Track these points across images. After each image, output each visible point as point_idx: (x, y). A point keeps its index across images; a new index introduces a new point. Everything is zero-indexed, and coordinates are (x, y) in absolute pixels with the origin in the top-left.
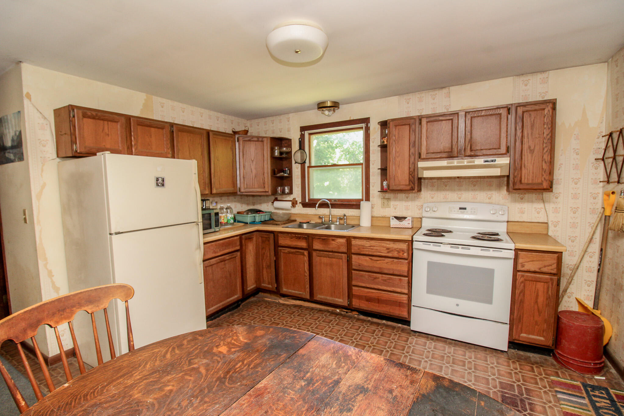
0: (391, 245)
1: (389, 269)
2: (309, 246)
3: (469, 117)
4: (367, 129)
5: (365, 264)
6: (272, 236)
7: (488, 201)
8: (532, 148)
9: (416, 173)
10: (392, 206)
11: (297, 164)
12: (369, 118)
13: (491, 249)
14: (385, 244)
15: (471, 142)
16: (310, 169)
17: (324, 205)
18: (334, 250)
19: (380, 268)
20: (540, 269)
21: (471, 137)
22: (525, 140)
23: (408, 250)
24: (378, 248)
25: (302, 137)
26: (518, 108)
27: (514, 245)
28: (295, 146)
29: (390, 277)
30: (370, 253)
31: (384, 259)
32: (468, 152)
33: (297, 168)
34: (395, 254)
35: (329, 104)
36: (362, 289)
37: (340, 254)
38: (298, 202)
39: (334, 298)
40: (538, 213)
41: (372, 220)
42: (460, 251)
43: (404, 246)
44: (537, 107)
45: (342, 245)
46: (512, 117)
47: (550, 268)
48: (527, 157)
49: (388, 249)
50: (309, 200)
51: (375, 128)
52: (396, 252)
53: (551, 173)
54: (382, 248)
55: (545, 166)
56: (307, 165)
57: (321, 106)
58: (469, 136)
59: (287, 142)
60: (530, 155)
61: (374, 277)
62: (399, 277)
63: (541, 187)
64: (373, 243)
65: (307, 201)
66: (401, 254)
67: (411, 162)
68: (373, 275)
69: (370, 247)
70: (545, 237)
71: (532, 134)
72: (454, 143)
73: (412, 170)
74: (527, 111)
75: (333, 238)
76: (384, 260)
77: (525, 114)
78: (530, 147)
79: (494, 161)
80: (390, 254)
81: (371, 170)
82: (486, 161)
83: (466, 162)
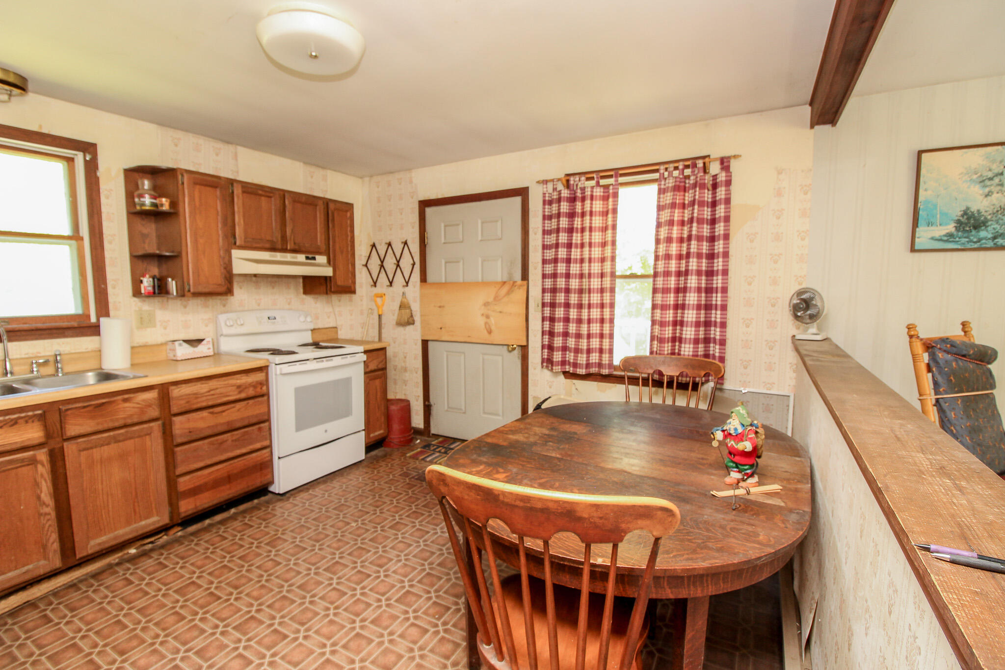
0: (244, 380)
1: (242, 419)
2: (51, 434)
3: (290, 199)
5: (201, 425)
8: (342, 249)
9: (231, 267)
10: (158, 324)
12: (95, 144)
13: (349, 356)
14: (233, 381)
15: (294, 232)
18: (129, 421)
19: (228, 423)
20: (377, 366)
21: (293, 227)
22: (337, 240)
24: (222, 390)
26: (330, 204)
27: (362, 347)
29: (245, 432)
30: (210, 403)
31: (233, 405)
32: (292, 245)
34: (251, 392)
36: (199, 473)
37: (145, 426)
39: (136, 525)
43: (262, 376)
44: (344, 208)
45: (150, 406)
47: (382, 363)
49: (239, 387)
52: (251, 389)
54: (230, 388)
55: (351, 269)
60: (340, 256)
61: (219, 442)
62: (257, 426)
63: (349, 289)
64: (213, 384)
66: (259, 389)
68: (217, 440)
69: (209, 391)
71: (341, 234)
73: (226, 260)
74: (336, 209)
75: (126, 396)
76: (234, 407)
77: (335, 212)
78: (340, 248)
79: (314, 258)
80: (243, 395)
81: (108, 255)
82: (307, 258)
83: (289, 257)
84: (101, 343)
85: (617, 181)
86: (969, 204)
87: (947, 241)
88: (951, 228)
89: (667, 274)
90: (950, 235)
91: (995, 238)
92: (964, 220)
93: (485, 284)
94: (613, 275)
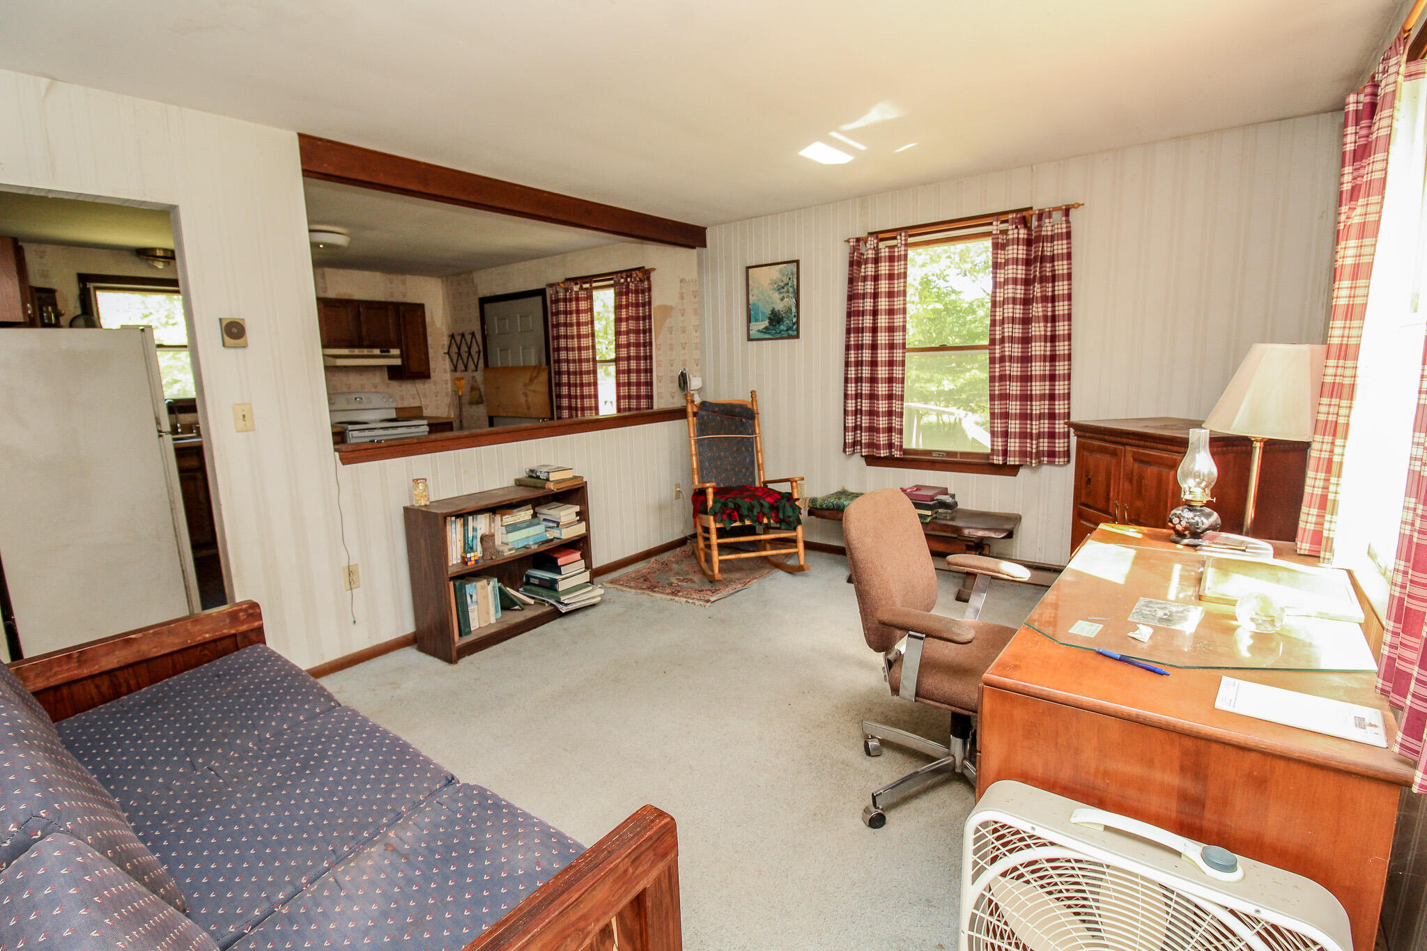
25: (85, 292)
28: (68, 308)
32: (369, 343)
35: (158, 253)
40: (414, 398)
55: (424, 358)
57: (149, 253)
60: (412, 348)
63: (422, 373)
72: (357, 333)
77: (406, 313)
79: (389, 352)
82: (382, 351)
83: (365, 352)
85: (591, 286)
86: (774, 306)
87: (765, 333)
88: (766, 323)
89: (629, 358)
90: (766, 328)
91: (787, 330)
92: (772, 317)
93: (525, 368)
94: (594, 360)
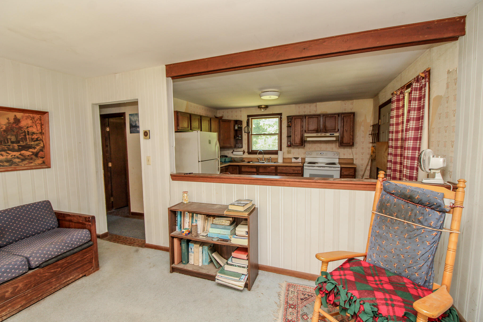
0: (295, 168)
2: (257, 171)
3: (324, 117)
4: (281, 118)
6: (238, 167)
7: (331, 150)
8: (347, 130)
9: (304, 138)
10: (292, 153)
11: (245, 133)
12: (282, 113)
13: (333, 168)
14: (292, 168)
15: (325, 126)
16: (252, 136)
17: (260, 153)
18: (269, 172)
20: (349, 174)
21: (325, 125)
22: (344, 127)
23: (301, 170)
24: (289, 170)
25: (248, 120)
26: (342, 115)
27: (340, 166)
28: (244, 125)
30: (286, 172)
32: (324, 131)
33: (245, 135)
34: (296, 172)
35: (263, 107)
38: (246, 152)
40: (350, 155)
41: (283, 160)
42: (321, 168)
43: (300, 168)
44: (348, 115)
45: (273, 170)
46: (340, 118)
47: (352, 173)
48: (345, 134)
49: (293, 170)
50: (251, 150)
51: (284, 118)
53: (353, 139)
54: (291, 170)
55: (351, 137)
56: (250, 134)
57: (260, 107)
58: (324, 124)
59: (240, 122)
60: (346, 132)
63: (349, 144)
65: (250, 151)
67: (302, 134)
69: (286, 169)
70: (353, 164)
71: (347, 125)
72: (319, 127)
73: (302, 137)
74: (345, 116)
75: (269, 167)
76: (292, 175)
77: (345, 118)
78: (346, 130)
79: (333, 134)
80: (294, 172)
81: (283, 137)
82: (330, 134)
83: (323, 134)
84: (278, 156)
